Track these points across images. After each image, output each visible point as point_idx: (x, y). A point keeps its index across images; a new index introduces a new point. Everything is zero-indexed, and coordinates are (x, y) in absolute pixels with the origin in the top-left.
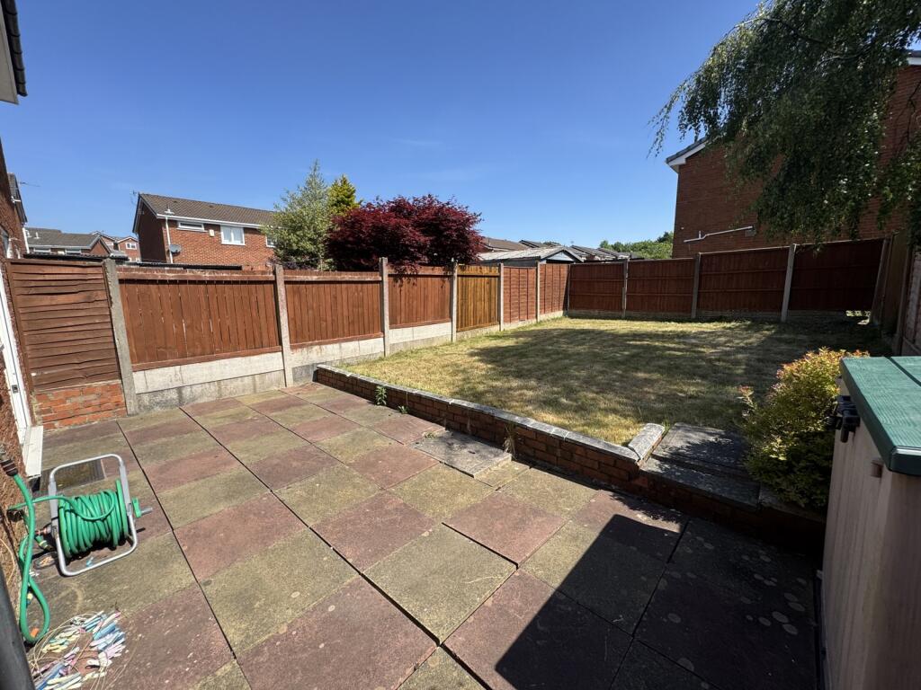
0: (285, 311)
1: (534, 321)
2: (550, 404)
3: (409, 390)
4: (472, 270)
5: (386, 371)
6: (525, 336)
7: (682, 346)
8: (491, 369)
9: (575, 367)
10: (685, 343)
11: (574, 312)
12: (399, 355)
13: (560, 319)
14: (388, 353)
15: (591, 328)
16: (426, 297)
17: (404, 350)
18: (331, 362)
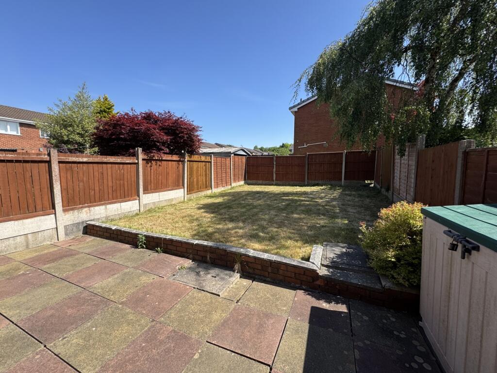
0: (58, 183)
1: (230, 187)
2: (254, 237)
3: (163, 236)
4: (195, 158)
5: (143, 223)
6: (227, 196)
7: (307, 199)
8: (213, 217)
9: (261, 213)
10: (308, 197)
11: (249, 181)
12: (150, 211)
13: (243, 185)
14: (142, 210)
15: (261, 190)
16: (168, 174)
17: (153, 207)
18: (98, 219)
